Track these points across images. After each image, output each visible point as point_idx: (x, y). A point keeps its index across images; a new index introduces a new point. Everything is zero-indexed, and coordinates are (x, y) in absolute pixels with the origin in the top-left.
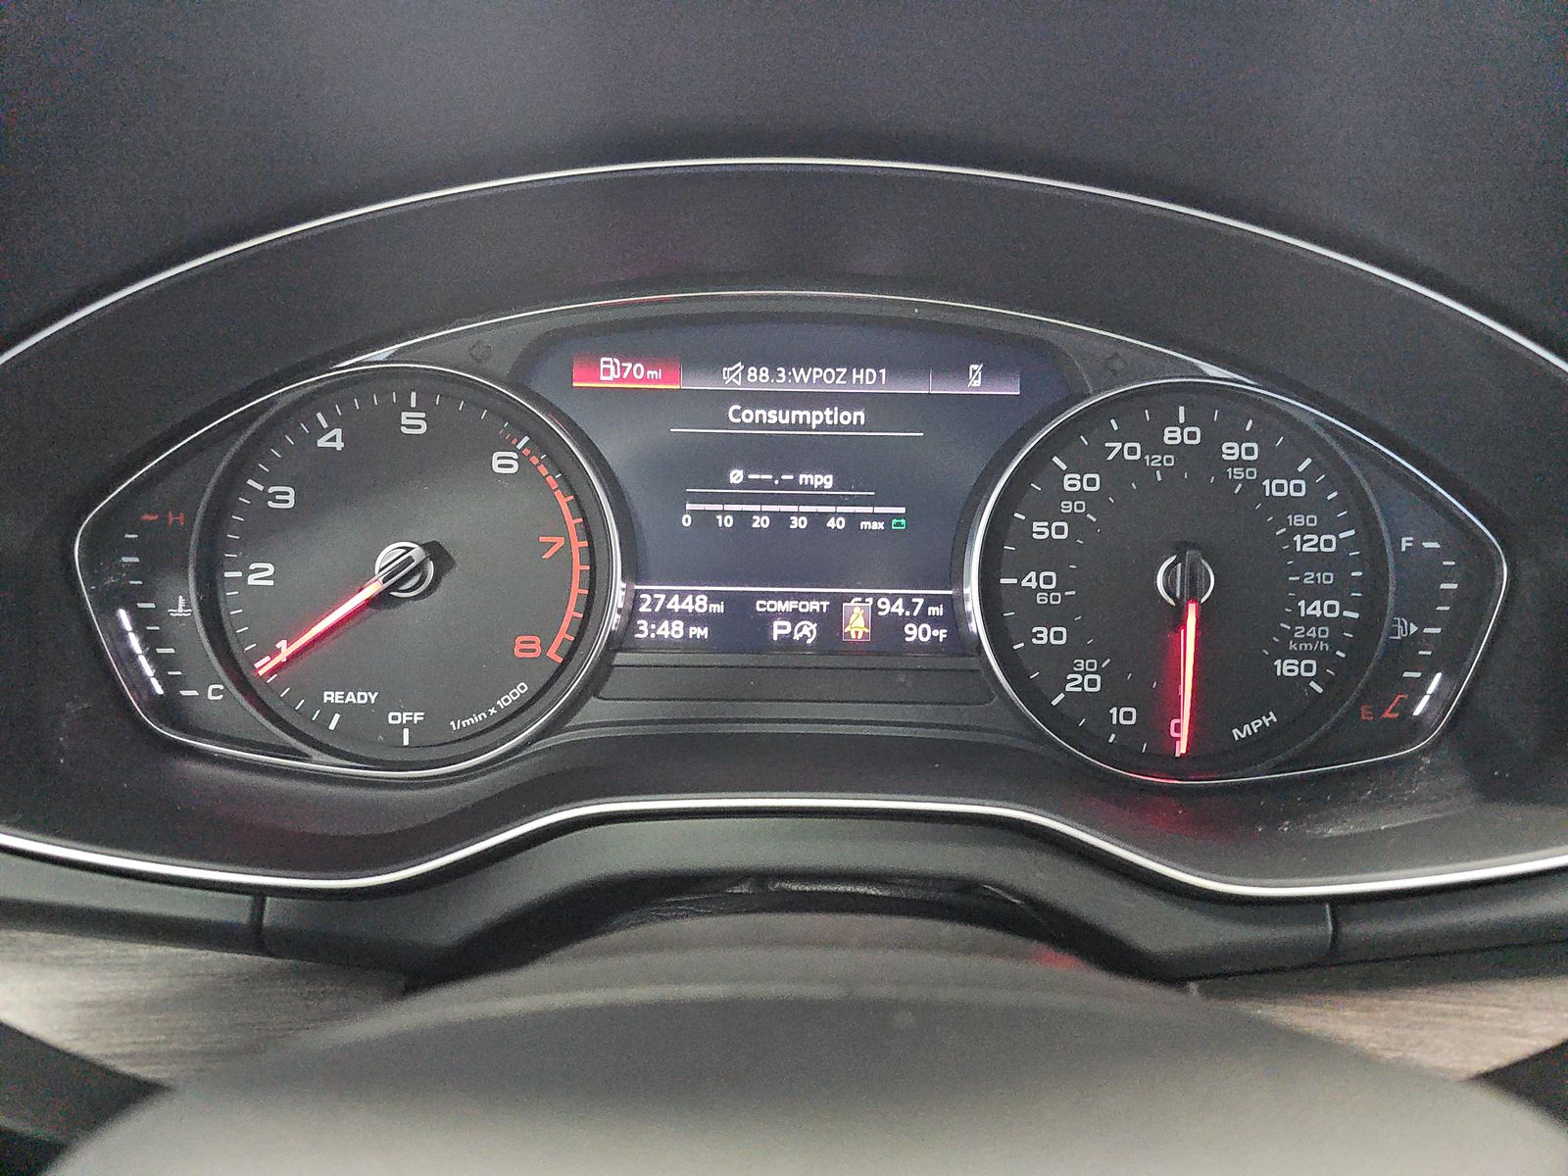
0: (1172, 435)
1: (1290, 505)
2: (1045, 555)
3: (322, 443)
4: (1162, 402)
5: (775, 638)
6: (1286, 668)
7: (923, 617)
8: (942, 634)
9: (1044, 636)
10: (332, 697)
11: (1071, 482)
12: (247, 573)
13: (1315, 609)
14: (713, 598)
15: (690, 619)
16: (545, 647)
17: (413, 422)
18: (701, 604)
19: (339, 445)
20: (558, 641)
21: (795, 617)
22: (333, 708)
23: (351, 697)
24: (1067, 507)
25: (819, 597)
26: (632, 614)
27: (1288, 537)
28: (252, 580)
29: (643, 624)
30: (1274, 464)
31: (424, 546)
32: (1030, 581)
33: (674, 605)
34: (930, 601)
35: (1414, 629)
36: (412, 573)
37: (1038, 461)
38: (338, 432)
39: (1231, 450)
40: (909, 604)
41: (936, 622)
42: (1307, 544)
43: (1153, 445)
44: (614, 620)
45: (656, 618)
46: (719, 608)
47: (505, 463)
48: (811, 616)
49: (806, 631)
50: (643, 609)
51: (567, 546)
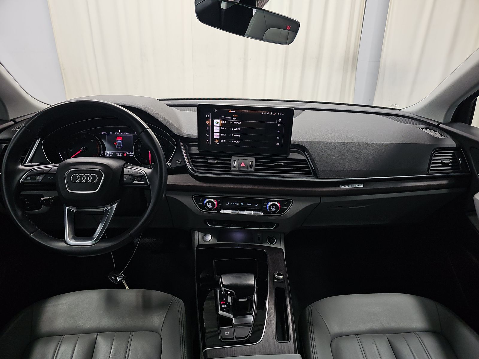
2: (139, 148)
5: (118, 156)
7: (131, 154)
9: (139, 155)
14: (112, 152)
15: (110, 154)
17: (84, 137)
20: (97, 155)
21: (119, 154)
25: (122, 152)
26: (104, 154)
28: (71, 150)
29: (106, 155)
31: (86, 147)
32: (138, 150)
33: (108, 153)
36: (84, 149)
37: (139, 140)
38: (78, 138)
40: (130, 153)
44: (102, 154)
47: (92, 141)
48: (121, 154)
50: (106, 153)
51: (98, 148)
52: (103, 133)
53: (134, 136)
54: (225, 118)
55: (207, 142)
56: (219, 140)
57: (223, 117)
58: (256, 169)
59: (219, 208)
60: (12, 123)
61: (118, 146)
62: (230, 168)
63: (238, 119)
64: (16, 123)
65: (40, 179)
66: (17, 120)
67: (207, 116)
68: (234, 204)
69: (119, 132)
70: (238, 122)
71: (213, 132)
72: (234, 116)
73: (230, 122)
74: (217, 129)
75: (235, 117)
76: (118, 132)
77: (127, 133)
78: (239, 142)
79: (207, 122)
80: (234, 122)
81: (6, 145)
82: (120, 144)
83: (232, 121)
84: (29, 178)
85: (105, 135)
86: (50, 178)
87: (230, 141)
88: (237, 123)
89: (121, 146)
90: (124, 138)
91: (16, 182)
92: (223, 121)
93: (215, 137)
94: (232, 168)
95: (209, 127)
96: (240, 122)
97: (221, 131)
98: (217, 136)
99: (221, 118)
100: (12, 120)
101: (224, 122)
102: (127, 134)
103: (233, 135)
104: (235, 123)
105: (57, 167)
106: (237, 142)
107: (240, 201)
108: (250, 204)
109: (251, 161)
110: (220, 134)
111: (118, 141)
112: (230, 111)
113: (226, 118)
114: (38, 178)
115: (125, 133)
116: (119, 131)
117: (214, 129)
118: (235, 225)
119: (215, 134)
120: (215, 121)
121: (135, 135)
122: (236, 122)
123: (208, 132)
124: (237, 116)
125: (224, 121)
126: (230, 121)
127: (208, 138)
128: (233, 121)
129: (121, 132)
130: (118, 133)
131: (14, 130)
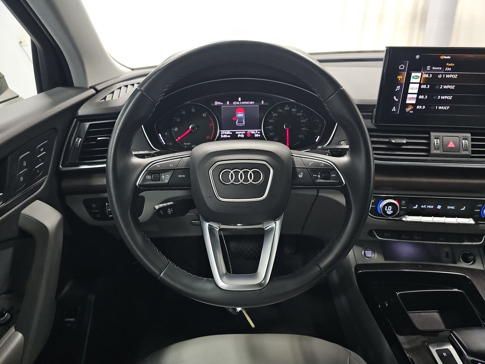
0: (286, 108)
1: (300, 116)
2: (271, 124)
3: (183, 113)
4: (284, 105)
5: (238, 137)
6: (300, 136)
7: (257, 133)
8: (259, 136)
9: (271, 134)
10: (185, 144)
11: (274, 115)
12: (174, 129)
13: (304, 129)
14: (230, 132)
15: (228, 135)
16: (210, 137)
17: (193, 110)
18: (229, 133)
19: (185, 113)
20: (212, 137)
21: (241, 134)
22: (185, 145)
23: (187, 144)
24: (274, 118)
25: (244, 131)
26: (220, 134)
27: (300, 120)
28: (175, 130)
29: (222, 135)
30: (298, 111)
31: (196, 125)
32: (269, 127)
33: (226, 133)
34: (258, 131)
35: (316, 131)
36: (194, 128)
37: (270, 112)
38: (184, 112)
39: (293, 110)
40: (255, 132)
41: (259, 134)
42: (302, 121)
43: (284, 110)
44: (218, 135)
45: (223, 135)
46: (231, 133)
47: (204, 115)
48: (243, 134)
49: (242, 136)
50: (222, 134)
51: (212, 125)
52: (216, 103)
53: (261, 106)
54: (431, 68)
55: (394, 109)
56: (414, 105)
57: (428, 68)
58: (473, 152)
59: (402, 213)
60: (92, 91)
61: (238, 123)
62: (428, 151)
63: (454, 69)
64: (98, 92)
65: (166, 178)
66: (99, 88)
67: (402, 67)
68: (426, 207)
69: (240, 102)
70: (453, 74)
71: (406, 93)
72: (447, 64)
73: (439, 76)
74: (413, 88)
75: (449, 67)
76: (238, 101)
77: (251, 103)
78: (448, 107)
79: (399, 77)
80: (445, 76)
81: (90, 124)
82: (241, 119)
83: (442, 74)
84: (149, 177)
85: (219, 106)
86: (181, 176)
87: (432, 108)
88: (451, 76)
89: (243, 123)
90: (245, 110)
91: (130, 187)
92: (426, 74)
93: (408, 102)
94: (433, 151)
95: (401, 85)
96: (456, 74)
97: (421, 91)
98: (411, 99)
99: (425, 69)
100: (91, 87)
101: (429, 76)
102: (251, 105)
103: (440, 97)
104: (448, 76)
105: (189, 158)
106: (445, 108)
107: (436, 202)
108: (453, 208)
109: (464, 139)
110: (418, 96)
111: (238, 115)
112: (442, 57)
113: (434, 68)
114: (163, 177)
115: (247, 103)
116: (240, 99)
117: (410, 87)
118: (421, 238)
119: (409, 96)
120: (413, 74)
121: (263, 105)
122: (449, 74)
123: (397, 94)
124: (453, 65)
125: (429, 74)
126: (439, 74)
127: (395, 104)
128: (444, 74)
129: (241, 101)
130: (238, 103)
131: (99, 101)
